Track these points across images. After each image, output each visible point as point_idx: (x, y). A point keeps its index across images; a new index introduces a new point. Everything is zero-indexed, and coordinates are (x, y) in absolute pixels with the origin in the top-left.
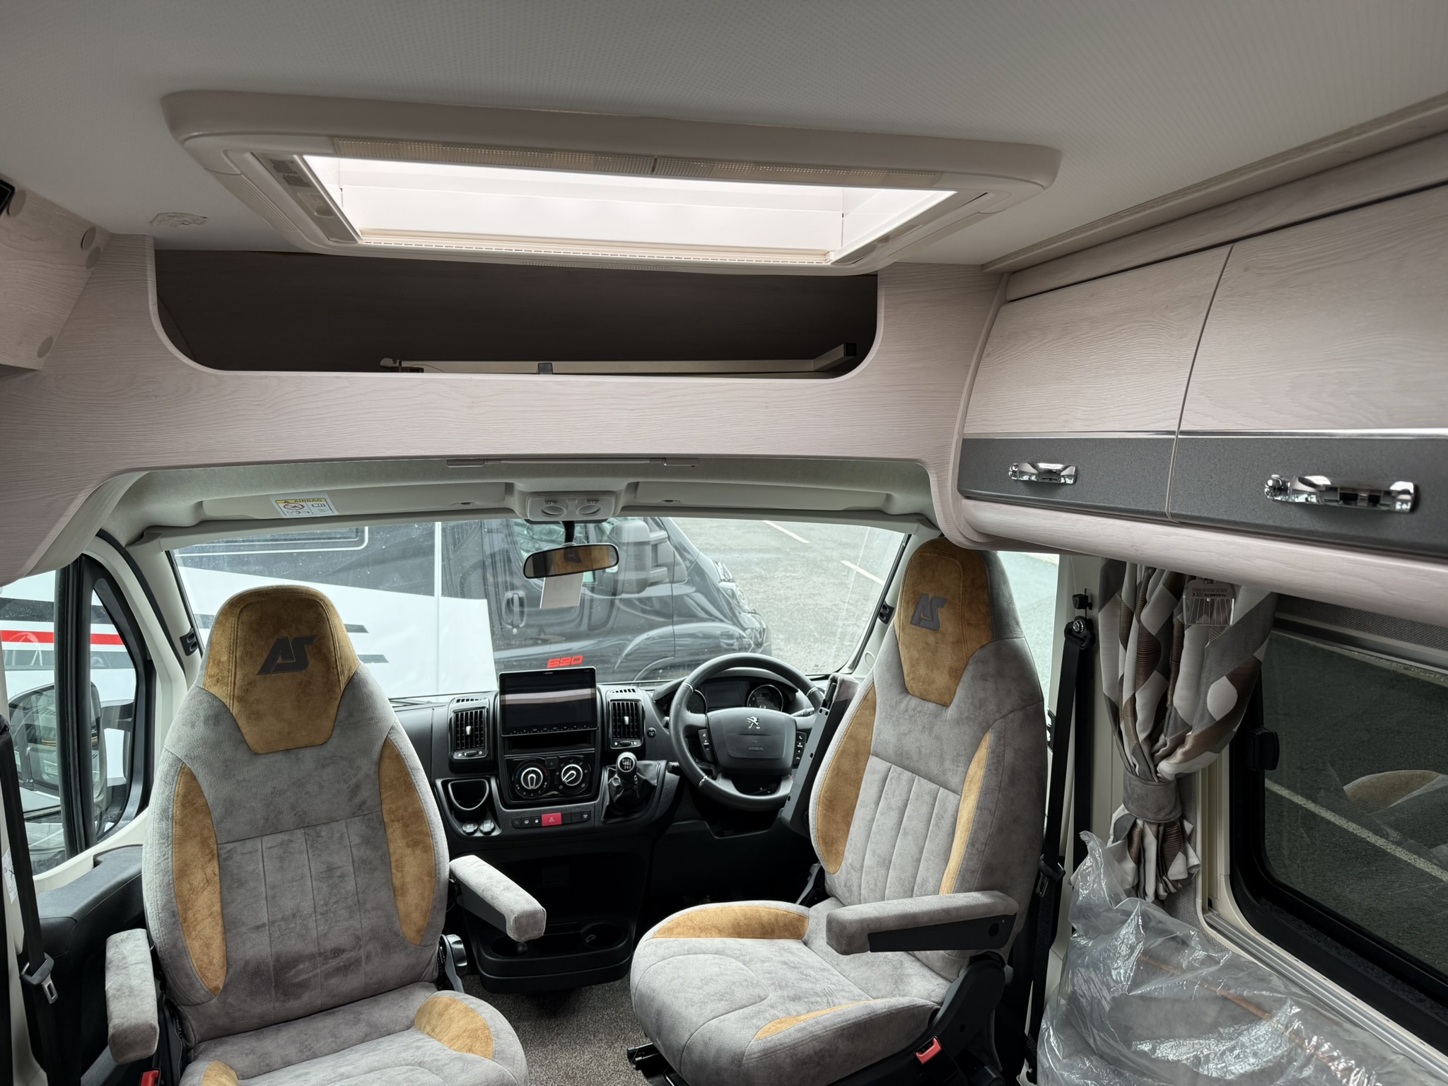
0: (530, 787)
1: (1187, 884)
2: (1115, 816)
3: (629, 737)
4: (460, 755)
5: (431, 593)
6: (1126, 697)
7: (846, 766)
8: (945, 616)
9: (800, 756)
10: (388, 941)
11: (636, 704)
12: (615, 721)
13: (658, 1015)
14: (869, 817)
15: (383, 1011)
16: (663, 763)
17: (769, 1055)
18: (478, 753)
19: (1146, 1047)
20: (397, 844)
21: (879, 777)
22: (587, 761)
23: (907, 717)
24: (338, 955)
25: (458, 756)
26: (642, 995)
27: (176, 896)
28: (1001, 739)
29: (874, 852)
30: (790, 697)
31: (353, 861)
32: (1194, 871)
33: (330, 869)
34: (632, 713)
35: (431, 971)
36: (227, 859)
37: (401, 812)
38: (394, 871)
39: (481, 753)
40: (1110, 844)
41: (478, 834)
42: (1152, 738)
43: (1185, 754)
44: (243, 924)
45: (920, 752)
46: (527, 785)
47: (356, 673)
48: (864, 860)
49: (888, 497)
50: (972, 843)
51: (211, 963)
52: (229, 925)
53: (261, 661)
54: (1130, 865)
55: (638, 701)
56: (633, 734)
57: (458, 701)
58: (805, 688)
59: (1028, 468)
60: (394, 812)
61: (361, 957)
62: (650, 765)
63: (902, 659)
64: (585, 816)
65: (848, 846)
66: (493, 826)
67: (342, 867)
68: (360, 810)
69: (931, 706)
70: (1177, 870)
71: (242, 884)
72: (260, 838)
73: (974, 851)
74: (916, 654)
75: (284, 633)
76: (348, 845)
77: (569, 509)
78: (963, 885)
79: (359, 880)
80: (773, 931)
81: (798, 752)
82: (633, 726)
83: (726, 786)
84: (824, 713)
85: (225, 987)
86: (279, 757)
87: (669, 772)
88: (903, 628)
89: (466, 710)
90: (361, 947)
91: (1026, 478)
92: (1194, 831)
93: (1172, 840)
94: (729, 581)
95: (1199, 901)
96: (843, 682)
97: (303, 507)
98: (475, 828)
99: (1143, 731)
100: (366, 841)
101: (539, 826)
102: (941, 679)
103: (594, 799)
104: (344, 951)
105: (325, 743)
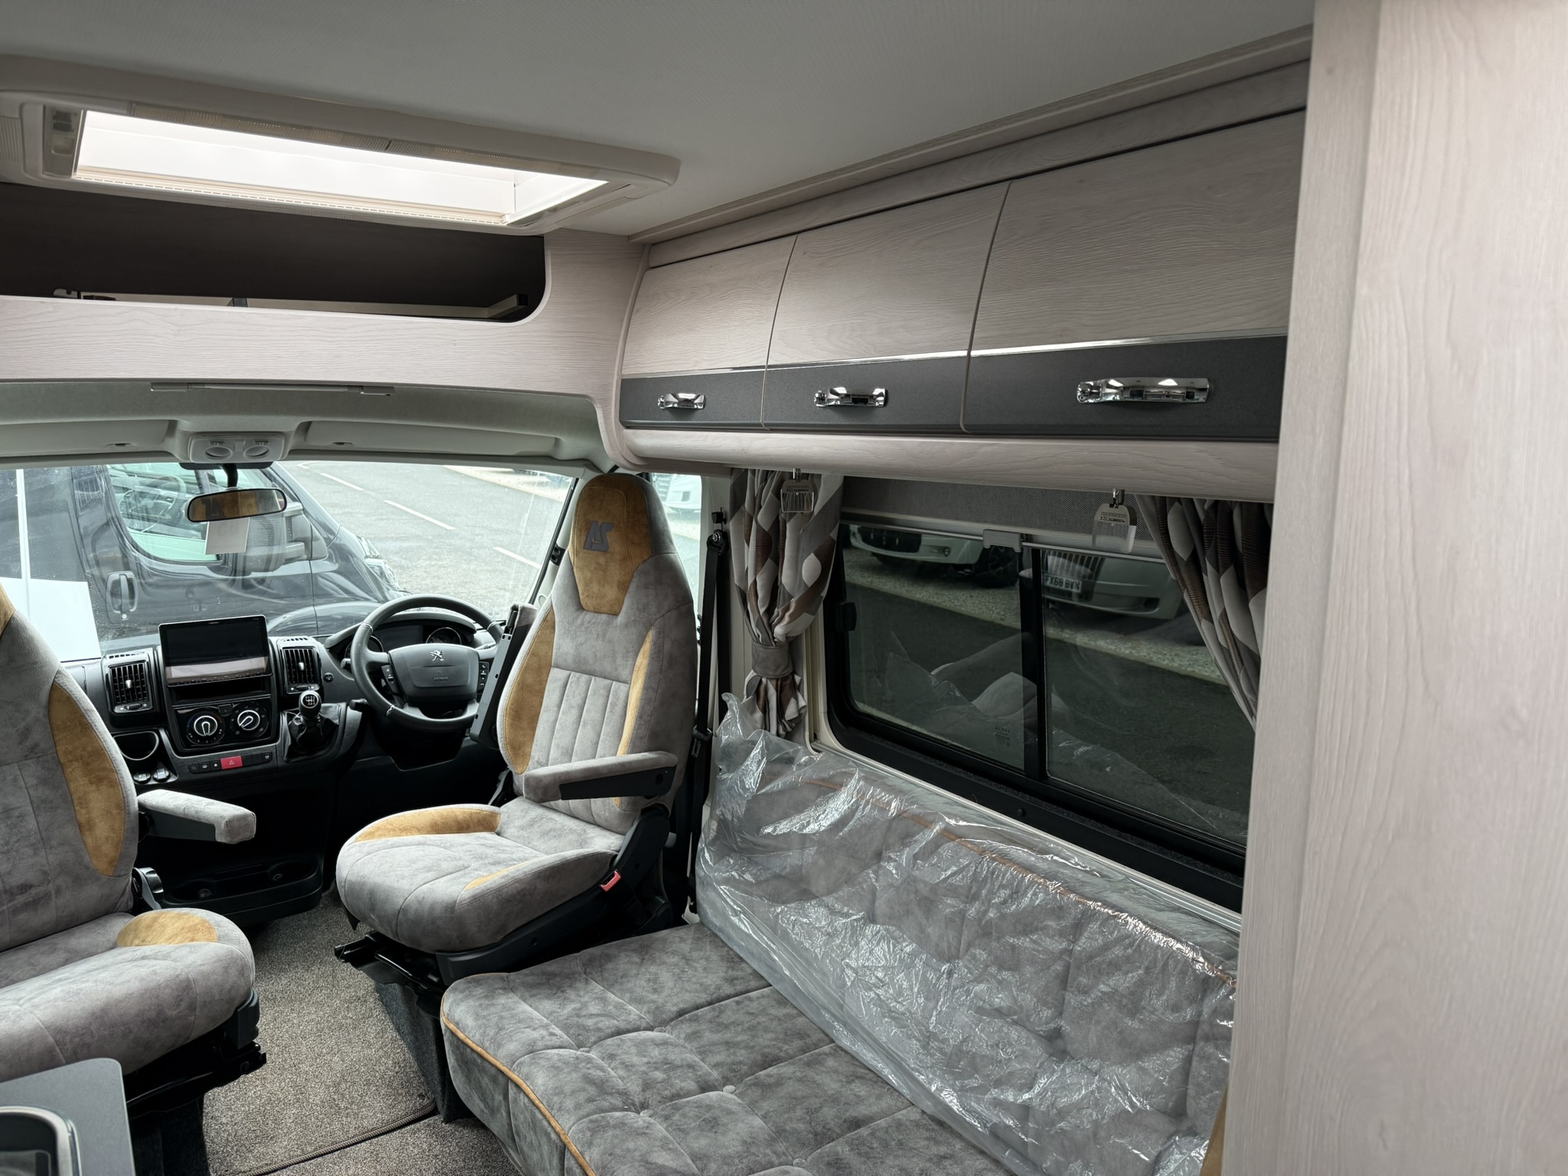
0: (205, 734)
1: (798, 721)
2: (747, 680)
3: (306, 683)
4: (122, 708)
5: (19, 575)
6: (750, 581)
7: (530, 680)
8: (612, 539)
9: (485, 682)
10: (79, 875)
11: (310, 651)
12: (289, 667)
13: (371, 894)
14: (552, 719)
15: (80, 939)
16: (344, 703)
17: (479, 901)
18: (141, 706)
19: (769, 830)
20: (78, 780)
21: (560, 683)
22: (263, 706)
23: (583, 630)
24: (26, 891)
25: (120, 709)
26: (352, 884)
28: (661, 634)
29: (558, 746)
30: (469, 633)
31: (31, 802)
32: (803, 711)
33: (7, 810)
34: (307, 660)
35: (125, 900)
37: (78, 752)
38: (77, 808)
39: (145, 705)
40: (745, 700)
41: (152, 782)
42: (769, 612)
43: (790, 616)
45: (595, 656)
46: (202, 732)
47: (12, 618)
48: (549, 755)
49: (558, 442)
50: (640, 716)
54: (759, 715)
55: (312, 647)
56: (311, 678)
57: (111, 657)
59: (671, 398)
60: (70, 753)
61: (51, 892)
62: (330, 707)
63: (577, 580)
64: (267, 757)
65: (534, 747)
66: (167, 774)
67: (20, 807)
68: (32, 752)
69: (604, 617)
70: (791, 712)
73: (642, 722)
74: (589, 575)
76: (24, 785)
78: (634, 748)
79: (40, 819)
80: (469, 827)
81: (482, 679)
82: (309, 672)
83: (416, 714)
84: (506, 638)
87: (352, 708)
88: (577, 553)
89: (123, 665)
90: (49, 882)
91: (671, 406)
92: (801, 681)
93: (787, 689)
94: (377, 557)
95: (807, 734)
96: (523, 609)
98: (149, 778)
99: (763, 606)
100: (44, 782)
101: (219, 769)
102: (611, 593)
103: (275, 741)
104: (31, 886)
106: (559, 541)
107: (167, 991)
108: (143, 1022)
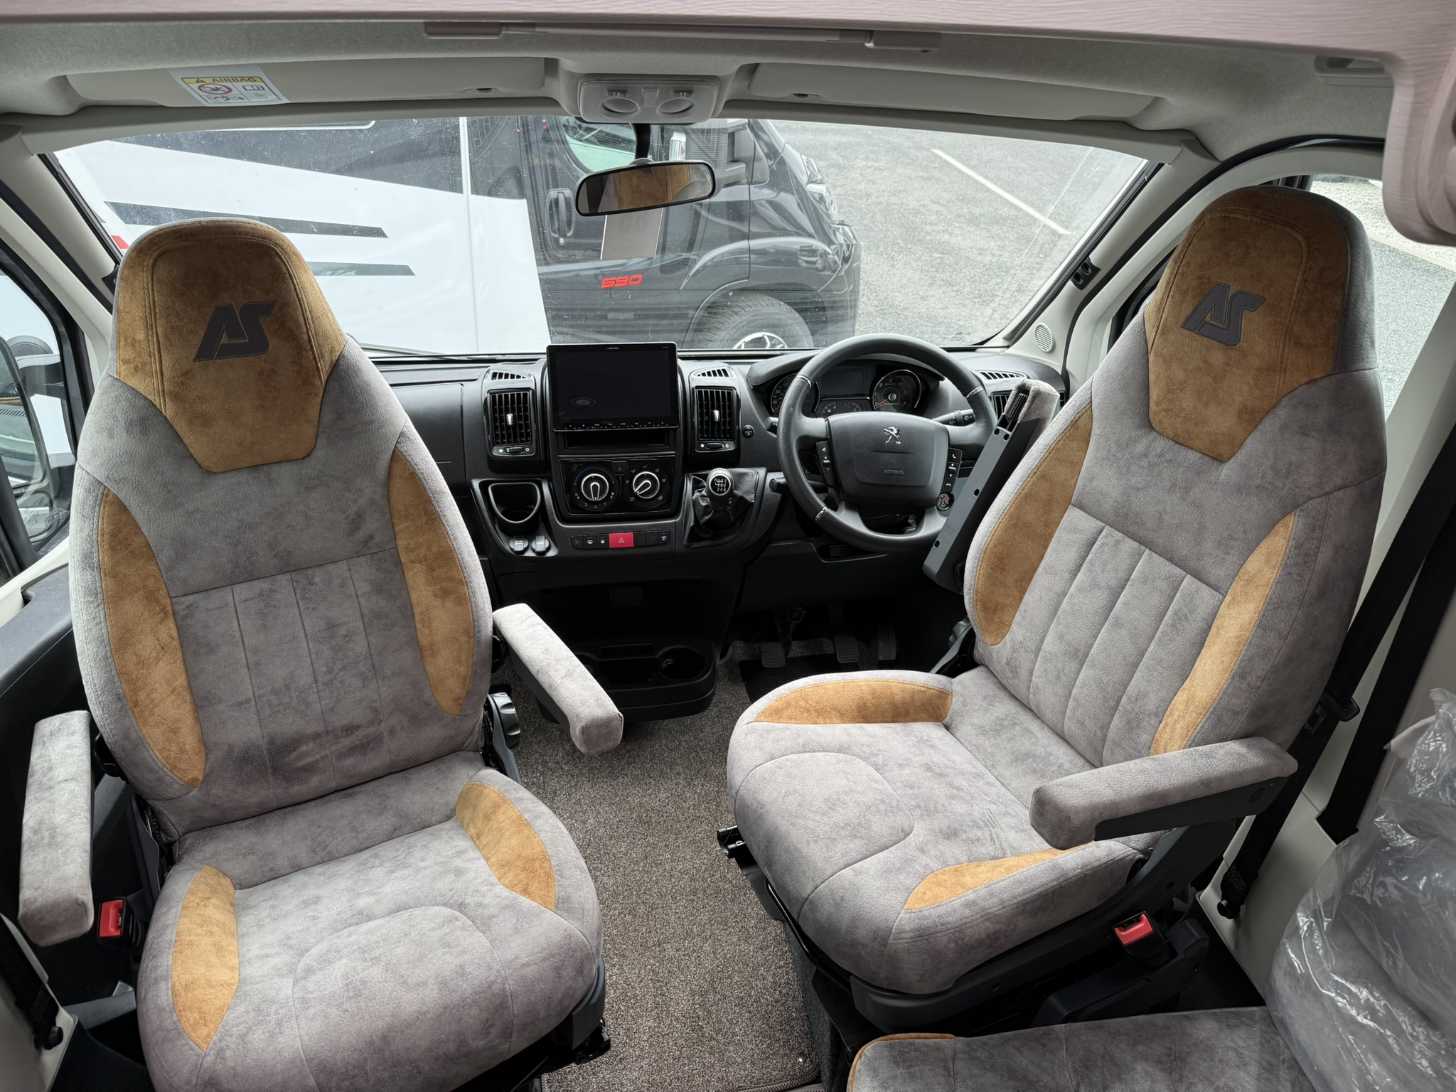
0: (593, 498)
3: (719, 437)
4: (501, 451)
7: (1032, 515)
8: (1253, 326)
10: (419, 714)
11: (729, 394)
12: (701, 415)
14: (1057, 589)
15: (415, 795)
16: (762, 472)
17: (924, 936)
18: (523, 449)
20: (421, 591)
21: (1082, 538)
22: (663, 467)
23: (1145, 464)
24: (352, 733)
25: (499, 451)
27: (119, 674)
28: (1315, 528)
29: (1061, 637)
30: (932, 386)
31: (362, 615)
33: (331, 626)
34: (724, 405)
35: (475, 740)
36: (186, 616)
37: (422, 551)
38: (418, 626)
39: (527, 449)
41: (530, 554)
44: (220, 700)
45: (1161, 520)
46: (590, 496)
47: (341, 356)
48: (1042, 641)
51: (182, 751)
52: (201, 702)
53: (197, 341)
55: (731, 389)
56: (724, 434)
57: (494, 375)
60: (413, 550)
61: (382, 733)
62: (746, 474)
63: (1152, 377)
64: (664, 538)
65: (1018, 617)
66: (547, 544)
67: (348, 623)
68: (365, 547)
69: (1193, 456)
71: (212, 649)
72: (229, 588)
74: (1180, 374)
75: (225, 299)
76: (353, 594)
77: (645, 104)
79: (372, 639)
80: (907, 712)
81: (950, 477)
82: (725, 422)
83: (851, 520)
84: (1001, 435)
85: (206, 777)
86: (243, 477)
87: (772, 488)
88: (1164, 330)
89: (506, 390)
90: (381, 721)
94: (819, 183)
96: (1037, 393)
97: (230, 90)
98: (526, 545)
100: (378, 589)
101: (606, 547)
102: (1221, 421)
103: (674, 516)
104: (358, 727)
105: (303, 458)
106: (1091, 256)
107: (474, 1011)
108: (437, 1059)
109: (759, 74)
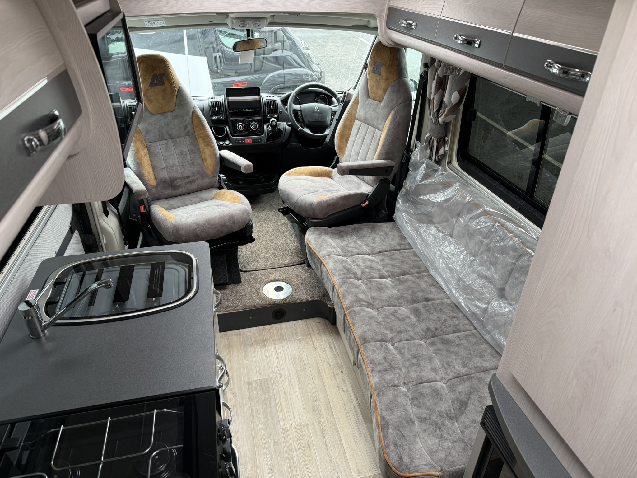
0: (240, 130)
1: (444, 155)
2: (427, 136)
3: (273, 114)
5: (184, 53)
6: (432, 98)
7: (348, 123)
8: (383, 70)
9: (332, 121)
10: (203, 175)
11: (275, 102)
12: (268, 107)
13: (288, 195)
14: (354, 140)
15: (204, 194)
16: (285, 123)
17: (320, 204)
18: (221, 117)
20: (202, 145)
21: (358, 127)
22: (258, 121)
23: (368, 106)
24: (188, 178)
25: (214, 118)
26: (282, 190)
27: (138, 158)
28: (396, 113)
29: (354, 151)
30: (330, 100)
31: (189, 150)
32: (446, 152)
33: (182, 152)
34: (274, 105)
35: (217, 184)
36: (149, 148)
37: (201, 135)
38: (202, 153)
40: (424, 144)
41: (224, 145)
42: (438, 111)
43: (445, 115)
44: (158, 167)
45: (371, 118)
47: (180, 87)
48: (351, 153)
49: (369, 21)
50: (383, 146)
51: (151, 178)
52: (154, 168)
53: (149, 82)
54: (429, 151)
55: (275, 100)
56: (274, 112)
57: (211, 98)
58: (335, 96)
59: (404, 22)
60: (199, 135)
61: (195, 179)
62: (281, 123)
63: (369, 85)
64: (260, 140)
65: (346, 149)
66: (229, 143)
67: (185, 151)
68: (188, 134)
69: (376, 102)
70: (441, 152)
71: (155, 156)
72: (158, 142)
73: (384, 148)
74: (373, 84)
75: (155, 72)
76: (186, 145)
77: (249, 24)
78: (379, 158)
79: (191, 156)
80: (322, 175)
81: (332, 119)
82: (274, 109)
83: (307, 131)
84: (341, 105)
85: (156, 185)
86: (160, 115)
87: (288, 126)
88: (369, 74)
89: (215, 102)
90: (195, 176)
91: (404, 25)
92: (448, 140)
93: (441, 143)
94: (307, 49)
95: (447, 161)
96: (348, 94)
97: (154, 23)
98: (223, 143)
99: (435, 109)
100: (192, 144)
101: (245, 143)
102: (380, 93)
103: (262, 134)
104: (190, 177)
105: (174, 111)
106: (367, 62)
107: (226, 217)
108: (220, 225)
109: (275, 16)
